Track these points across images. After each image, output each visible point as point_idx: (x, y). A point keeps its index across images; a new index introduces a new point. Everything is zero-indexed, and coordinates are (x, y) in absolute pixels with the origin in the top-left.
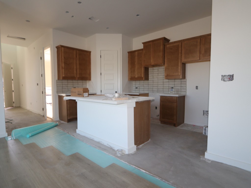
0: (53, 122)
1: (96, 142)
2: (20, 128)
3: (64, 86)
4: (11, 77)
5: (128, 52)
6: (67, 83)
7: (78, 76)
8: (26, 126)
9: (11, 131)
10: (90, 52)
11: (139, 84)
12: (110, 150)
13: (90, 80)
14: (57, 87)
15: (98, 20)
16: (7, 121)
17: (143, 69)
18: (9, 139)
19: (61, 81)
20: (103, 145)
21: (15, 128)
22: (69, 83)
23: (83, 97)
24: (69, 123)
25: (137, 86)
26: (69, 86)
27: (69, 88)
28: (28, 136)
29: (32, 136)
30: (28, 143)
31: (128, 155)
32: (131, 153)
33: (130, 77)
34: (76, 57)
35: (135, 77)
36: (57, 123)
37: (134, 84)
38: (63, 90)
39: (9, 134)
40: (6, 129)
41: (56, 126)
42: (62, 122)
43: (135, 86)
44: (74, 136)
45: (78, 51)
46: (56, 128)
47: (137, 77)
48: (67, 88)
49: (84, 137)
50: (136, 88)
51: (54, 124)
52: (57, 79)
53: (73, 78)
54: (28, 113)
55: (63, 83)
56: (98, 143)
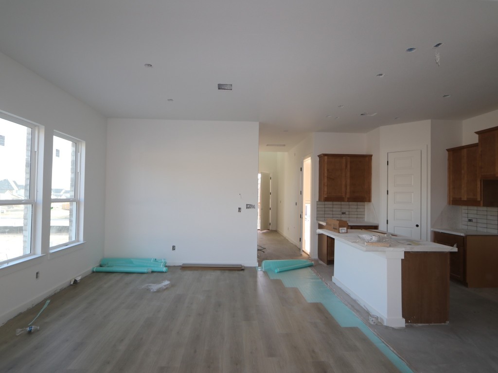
0: (310, 260)
1: (352, 299)
2: (271, 259)
3: (326, 209)
4: (269, 190)
5: (448, 150)
6: (331, 206)
7: (348, 196)
8: (278, 259)
9: (262, 261)
10: (370, 157)
11: (475, 212)
12: (364, 313)
13: (370, 201)
14: (317, 211)
15: (375, 114)
16: (260, 248)
17: (479, 183)
18: (259, 270)
19: (323, 203)
20: (359, 305)
21: (267, 259)
22: (334, 206)
23: (339, 233)
24: (329, 266)
25: (471, 216)
26: (334, 210)
27: (334, 213)
28: (276, 271)
29: (280, 272)
30: (275, 278)
31: (387, 327)
32: (392, 327)
33: (452, 199)
34: (346, 166)
35: (461, 198)
36: (313, 262)
37: (463, 211)
38: (326, 216)
39: (260, 265)
40: (258, 257)
41: (310, 266)
42: (321, 262)
43: (466, 215)
44: (327, 284)
45: (349, 158)
46: (309, 269)
47: (465, 199)
48: (331, 213)
49: (340, 289)
50: (470, 220)
51: (309, 263)
52: (318, 200)
53: (340, 199)
54: (285, 241)
55: (326, 206)
56: (355, 301)
